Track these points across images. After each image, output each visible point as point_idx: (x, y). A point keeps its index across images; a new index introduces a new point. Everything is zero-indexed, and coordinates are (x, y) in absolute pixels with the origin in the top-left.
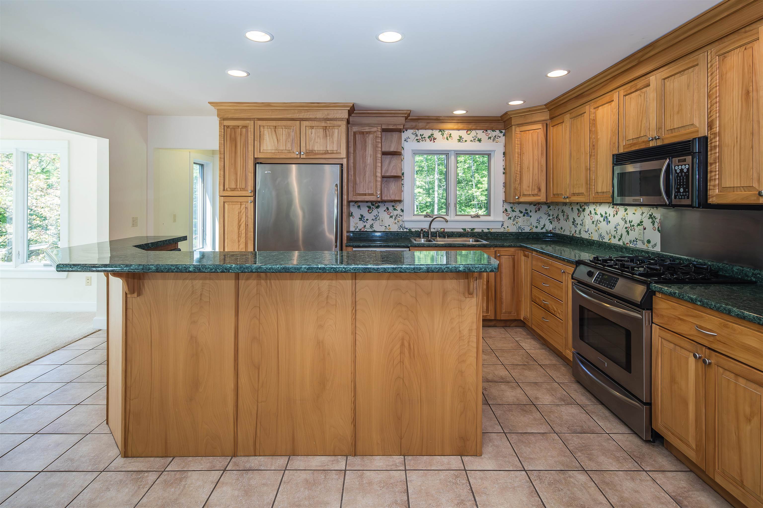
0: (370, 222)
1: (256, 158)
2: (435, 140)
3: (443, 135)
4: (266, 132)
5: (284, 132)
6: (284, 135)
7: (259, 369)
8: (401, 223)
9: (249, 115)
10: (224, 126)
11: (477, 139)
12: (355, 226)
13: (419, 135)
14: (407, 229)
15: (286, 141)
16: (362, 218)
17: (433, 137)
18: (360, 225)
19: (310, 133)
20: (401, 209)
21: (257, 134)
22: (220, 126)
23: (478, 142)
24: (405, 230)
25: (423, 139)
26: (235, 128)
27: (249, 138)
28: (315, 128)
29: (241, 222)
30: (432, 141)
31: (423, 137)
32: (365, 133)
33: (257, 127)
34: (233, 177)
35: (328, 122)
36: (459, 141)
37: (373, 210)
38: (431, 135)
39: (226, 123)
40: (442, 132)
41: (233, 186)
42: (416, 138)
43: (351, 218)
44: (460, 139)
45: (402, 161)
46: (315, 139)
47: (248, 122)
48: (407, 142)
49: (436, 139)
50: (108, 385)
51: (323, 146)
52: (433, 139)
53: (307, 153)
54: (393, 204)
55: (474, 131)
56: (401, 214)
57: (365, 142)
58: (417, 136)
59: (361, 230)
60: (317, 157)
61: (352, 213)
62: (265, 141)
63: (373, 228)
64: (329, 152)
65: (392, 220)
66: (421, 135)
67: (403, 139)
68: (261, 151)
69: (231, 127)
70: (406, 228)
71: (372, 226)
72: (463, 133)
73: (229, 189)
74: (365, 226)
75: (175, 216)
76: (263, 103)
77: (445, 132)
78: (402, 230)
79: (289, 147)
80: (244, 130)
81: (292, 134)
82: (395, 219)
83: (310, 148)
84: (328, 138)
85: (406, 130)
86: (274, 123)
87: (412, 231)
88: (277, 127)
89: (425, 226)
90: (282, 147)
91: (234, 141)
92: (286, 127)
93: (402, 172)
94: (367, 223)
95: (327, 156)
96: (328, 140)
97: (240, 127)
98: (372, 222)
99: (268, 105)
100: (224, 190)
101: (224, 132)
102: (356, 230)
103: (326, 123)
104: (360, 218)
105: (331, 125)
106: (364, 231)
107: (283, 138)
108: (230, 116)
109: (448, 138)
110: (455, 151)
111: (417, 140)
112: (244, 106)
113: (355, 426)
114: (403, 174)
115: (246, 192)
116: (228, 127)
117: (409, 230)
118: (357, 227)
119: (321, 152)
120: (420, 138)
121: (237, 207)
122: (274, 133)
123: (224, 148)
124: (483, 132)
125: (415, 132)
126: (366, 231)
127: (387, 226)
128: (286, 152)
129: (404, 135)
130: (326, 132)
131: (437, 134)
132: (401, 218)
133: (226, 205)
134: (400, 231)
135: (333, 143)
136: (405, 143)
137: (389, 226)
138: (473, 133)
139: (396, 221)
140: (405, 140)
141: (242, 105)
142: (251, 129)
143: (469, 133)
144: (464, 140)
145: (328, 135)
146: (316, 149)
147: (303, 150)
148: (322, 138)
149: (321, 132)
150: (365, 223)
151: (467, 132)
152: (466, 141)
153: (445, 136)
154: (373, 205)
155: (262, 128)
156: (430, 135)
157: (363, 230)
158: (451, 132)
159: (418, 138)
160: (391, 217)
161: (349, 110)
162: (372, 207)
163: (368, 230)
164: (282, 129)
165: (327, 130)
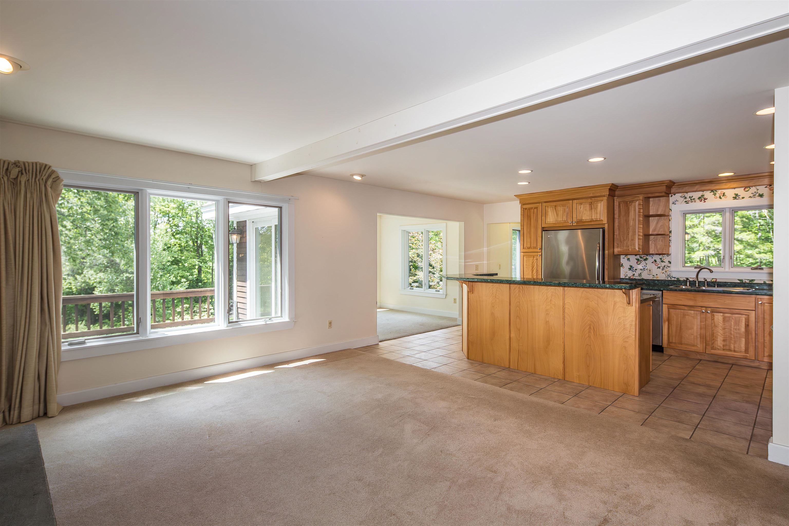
0: (638, 272)
1: (543, 227)
2: (705, 200)
3: (715, 195)
4: (549, 210)
5: (561, 209)
6: (561, 211)
7: (519, 330)
8: (669, 273)
9: (538, 200)
10: (524, 208)
11: (757, 195)
12: (625, 274)
13: (688, 197)
14: (675, 278)
15: (563, 215)
16: (631, 268)
17: (704, 198)
18: (630, 274)
19: (580, 208)
20: (669, 262)
21: (544, 212)
22: (521, 209)
23: (760, 197)
24: (673, 279)
25: (693, 200)
26: (530, 209)
27: (539, 215)
28: (583, 204)
29: (534, 268)
30: (703, 201)
31: (692, 198)
32: (628, 202)
33: (544, 207)
34: (529, 240)
35: (593, 199)
36: (735, 198)
37: (642, 261)
38: (702, 196)
39: (525, 206)
40: (713, 192)
41: (529, 246)
42: (685, 200)
43: (621, 268)
44: (736, 197)
45: (670, 220)
46: (583, 212)
47: (538, 204)
48: (675, 204)
49: (707, 199)
50: (462, 329)
51: (589, 216)
52: (703, 199)
53: (577, 222)
54: (661, 256)
55: (754, 187)
56: (669, 265)
57: (628, 209)
58: (686, 198)
59: (630, 277)
60: (585, 224)
61: (622, 264)
62: (549, 216)
63: (641, 276)
64: (594, 220)
65: (660, 270)
66: (690, 197)
67: (671, 202)
68: (547, 223)
69: (528, 209)
70: (673, 277)
71: (640, 275)
72: (740, 191)
73: (526, 248)
74: (634, 275)
75: (500, 265)
76: (547, 192)
77: (718, 192)
78: (669, 279)
79: (565, 218)
80: (535, 210)
81: (567, 210)
82: (663, 269)
83: (579, 218)
84: (593, 210)
85: (674, 195)
86: (554, 204)
87: (680, 281)
88: (557, 206)
89: (692, 276)
90: (560, 219)
91: (529, 217)
92: (563, 206)
93: (670, 230)
94: (636, 272)
95: (592, 223)
96: (593, 212)
97: (533, 208)
98: (641, 271)
99: (551, 192)
100: (523, 248)
101: (524, 213)
102: (626, 278)
103: (592, 199)
104: (629, 268)
105: (596, 201)
106: (633, 279)
107: (560, 213)
108: (527, 202)
109: (721, 197)
110: (730, 208)
111: (686, 202)
112: (537, 195)
113: (564, 365)
114: (670, 232)
115: (537, 249)
116: (526, 209)
117: (677, 279)
118: (627, 275)
119: (588, 220)
120: (690, 199)
121: (532, 258)
122: (554, 210)
123: (524, 223)
124: (766, 187)
125: (683, 196)
126: (635, 279)
127: (655, 275)
128: (563, 222)
129: (672, 199)
130: (591, 206)
131: (708, 194)
132: (668, 269)
133: (525, 257)
134: (667, 279)
135: (597, 213)
136: (673, 205)
137: (657, 275)
138: (753, 190)
139: (664, 271)
140: (673, 203)
141: (534, 194)
142: (540, 209)
143: (746, 190)
144: (741, 197)
145: (593, 208)
146: (584, 218)
147: (575, 220)
148: (588, 210)
149: (588, 206)
150: (633, 272)
151: (744, 189)
152: (743, 198)
153: (718, 195)
154: (641, 258)
155: (547, 207)
156: (700, 196)
157: (632, 277)
158: (724, 191)
159: (687, 200)
160: (659, 268)
161: (609, 189)
162: (640, 259)
163: (636, 278)
164: (560, 207)
165: (592, 205)
